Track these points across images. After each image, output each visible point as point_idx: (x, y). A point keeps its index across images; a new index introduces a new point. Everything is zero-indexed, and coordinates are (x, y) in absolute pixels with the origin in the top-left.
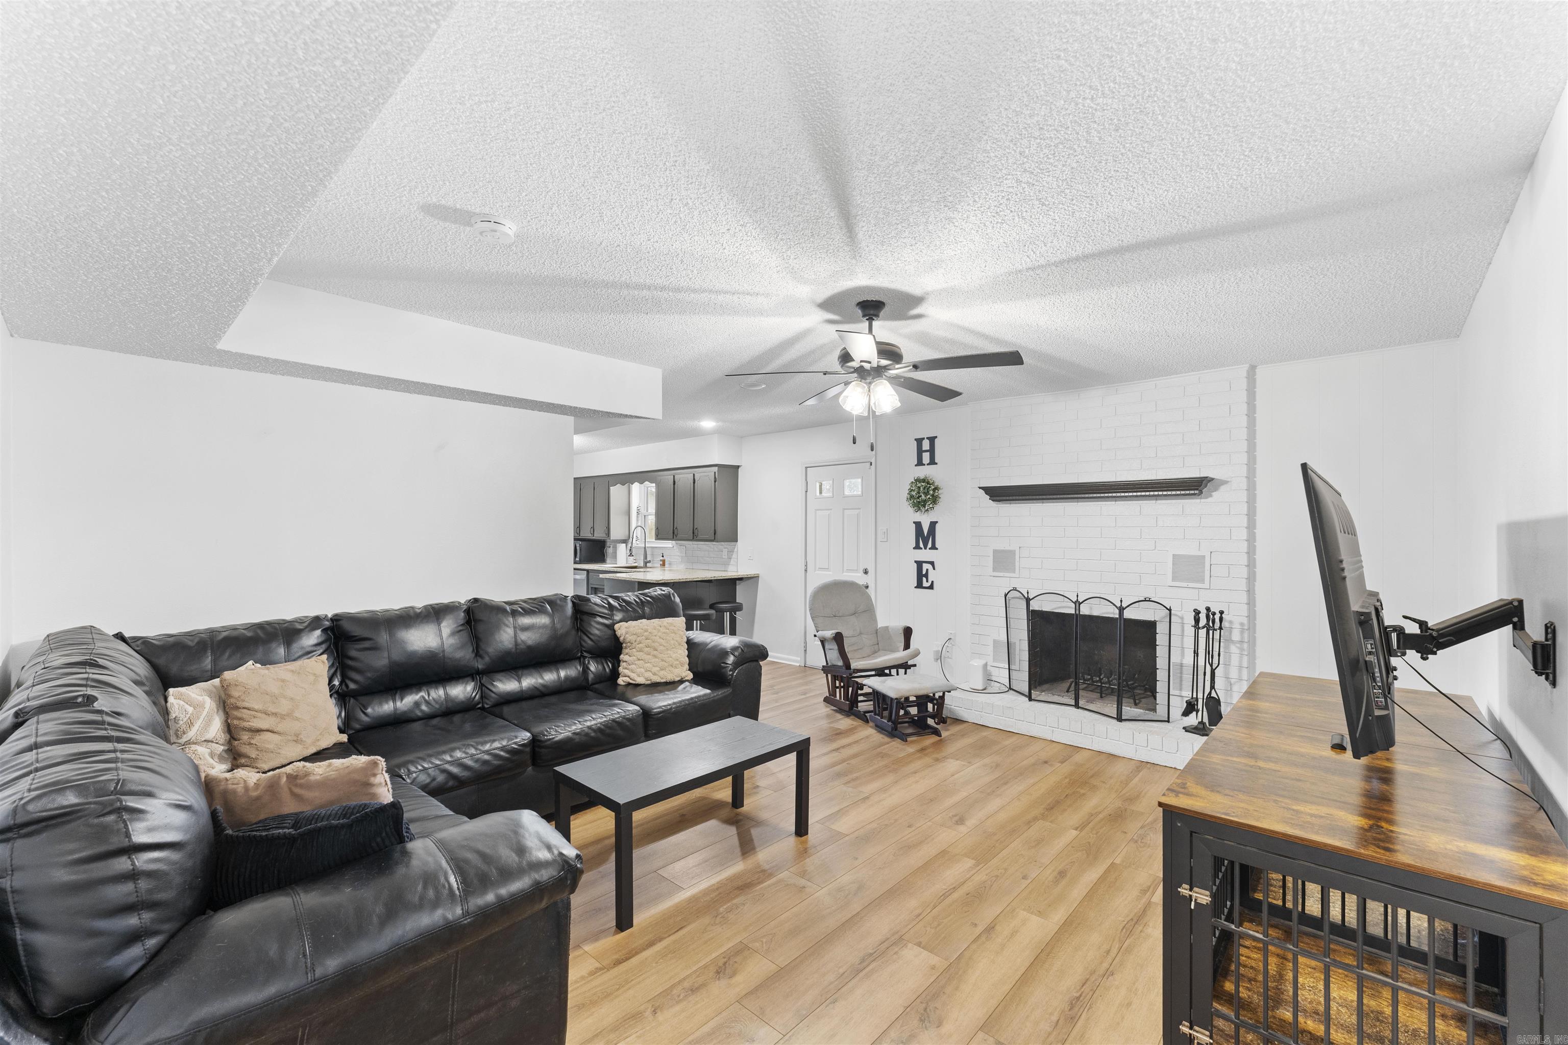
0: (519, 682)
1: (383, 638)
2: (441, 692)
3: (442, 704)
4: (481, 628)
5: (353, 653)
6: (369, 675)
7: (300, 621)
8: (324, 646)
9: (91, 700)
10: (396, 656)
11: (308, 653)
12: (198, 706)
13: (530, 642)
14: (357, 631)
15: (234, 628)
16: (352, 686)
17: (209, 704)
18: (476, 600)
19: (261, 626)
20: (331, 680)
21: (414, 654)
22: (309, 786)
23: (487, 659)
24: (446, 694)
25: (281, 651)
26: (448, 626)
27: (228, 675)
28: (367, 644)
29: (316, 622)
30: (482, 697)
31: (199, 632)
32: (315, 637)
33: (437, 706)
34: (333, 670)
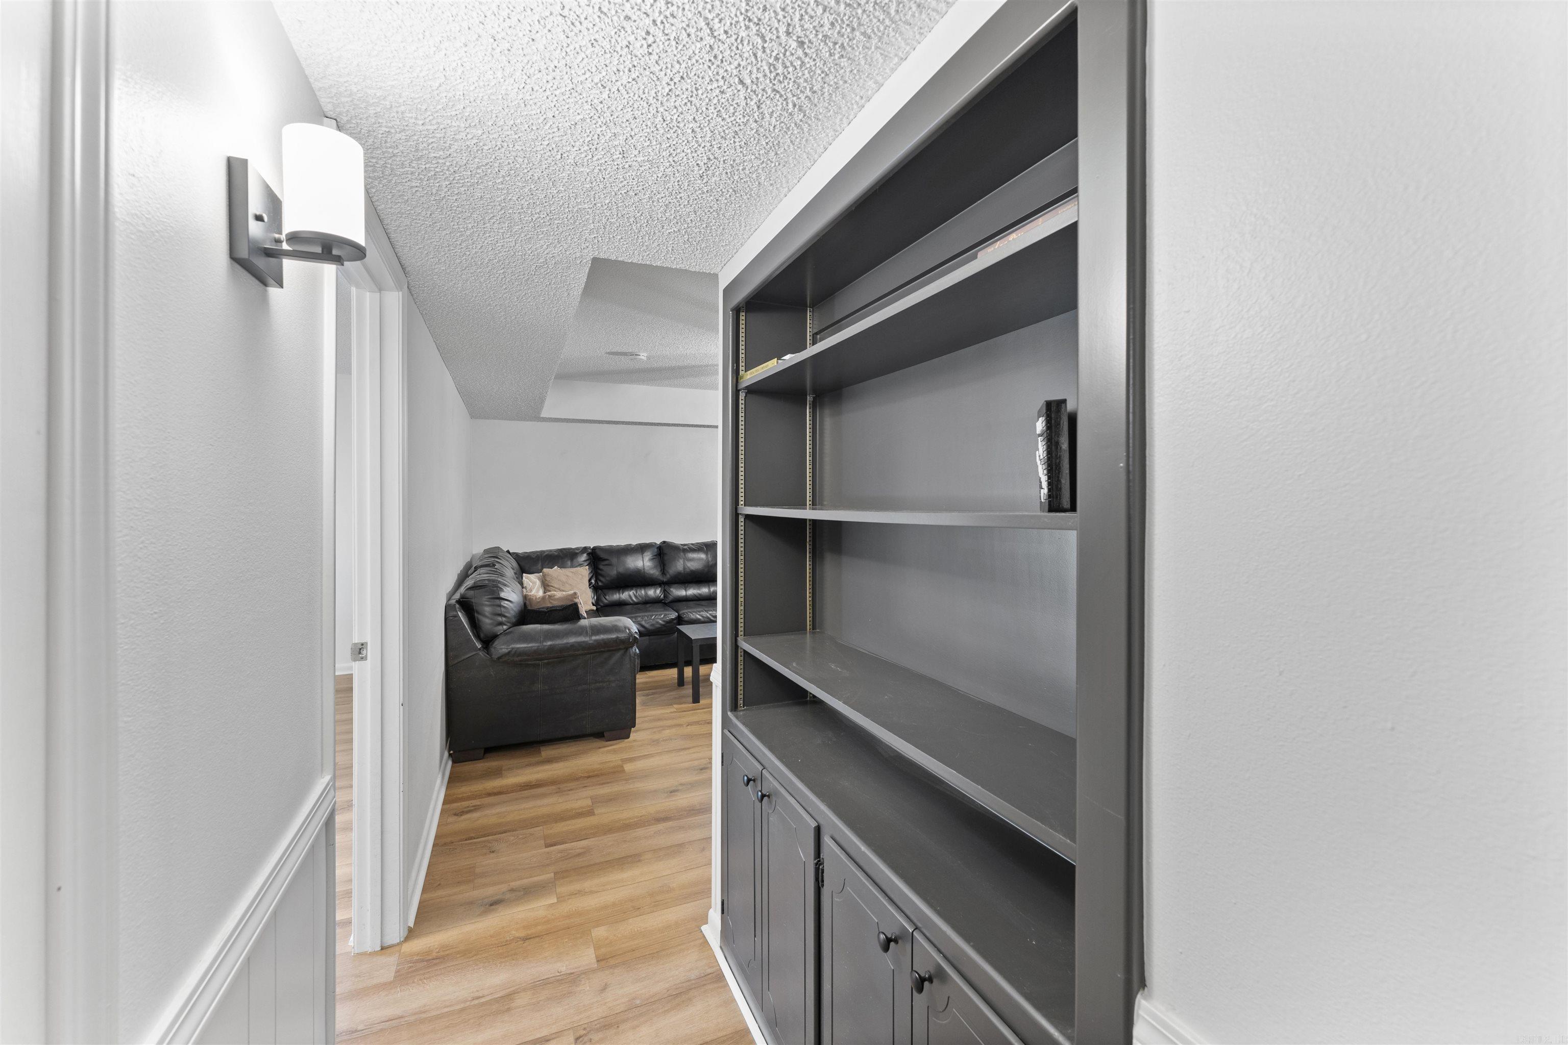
0: (686, 591)
1: (614, 560)
2: (643, 592)
3: (642, 598)
4: (666, 558)
5: (601, 567)
6: (608, 578)
7: (577, 549)
8: (588, 562)
9: (494, 565)
10: (621, 570)
11: (580, 565)
12: (534, 583)
13: (692, 568)
14: (603, 555)
15: (551, 551)
16: (600, 584)
17: (538, 583)
18: (664, 542)
19: (561, 550)
20: (590, 580)
21: (629, 569)
22: (555, 600)
23: (668, 576)
24: (646, 593)
25: (569, 563)
26: (648, 556)
27: (545, 570)
28: (606, 562)
29: (585, 549)
30: (664, 597)
31: (537, 552)
32: (584, 557)
33: (640, 599)
34: (592, 575)
